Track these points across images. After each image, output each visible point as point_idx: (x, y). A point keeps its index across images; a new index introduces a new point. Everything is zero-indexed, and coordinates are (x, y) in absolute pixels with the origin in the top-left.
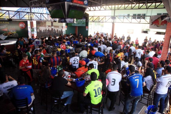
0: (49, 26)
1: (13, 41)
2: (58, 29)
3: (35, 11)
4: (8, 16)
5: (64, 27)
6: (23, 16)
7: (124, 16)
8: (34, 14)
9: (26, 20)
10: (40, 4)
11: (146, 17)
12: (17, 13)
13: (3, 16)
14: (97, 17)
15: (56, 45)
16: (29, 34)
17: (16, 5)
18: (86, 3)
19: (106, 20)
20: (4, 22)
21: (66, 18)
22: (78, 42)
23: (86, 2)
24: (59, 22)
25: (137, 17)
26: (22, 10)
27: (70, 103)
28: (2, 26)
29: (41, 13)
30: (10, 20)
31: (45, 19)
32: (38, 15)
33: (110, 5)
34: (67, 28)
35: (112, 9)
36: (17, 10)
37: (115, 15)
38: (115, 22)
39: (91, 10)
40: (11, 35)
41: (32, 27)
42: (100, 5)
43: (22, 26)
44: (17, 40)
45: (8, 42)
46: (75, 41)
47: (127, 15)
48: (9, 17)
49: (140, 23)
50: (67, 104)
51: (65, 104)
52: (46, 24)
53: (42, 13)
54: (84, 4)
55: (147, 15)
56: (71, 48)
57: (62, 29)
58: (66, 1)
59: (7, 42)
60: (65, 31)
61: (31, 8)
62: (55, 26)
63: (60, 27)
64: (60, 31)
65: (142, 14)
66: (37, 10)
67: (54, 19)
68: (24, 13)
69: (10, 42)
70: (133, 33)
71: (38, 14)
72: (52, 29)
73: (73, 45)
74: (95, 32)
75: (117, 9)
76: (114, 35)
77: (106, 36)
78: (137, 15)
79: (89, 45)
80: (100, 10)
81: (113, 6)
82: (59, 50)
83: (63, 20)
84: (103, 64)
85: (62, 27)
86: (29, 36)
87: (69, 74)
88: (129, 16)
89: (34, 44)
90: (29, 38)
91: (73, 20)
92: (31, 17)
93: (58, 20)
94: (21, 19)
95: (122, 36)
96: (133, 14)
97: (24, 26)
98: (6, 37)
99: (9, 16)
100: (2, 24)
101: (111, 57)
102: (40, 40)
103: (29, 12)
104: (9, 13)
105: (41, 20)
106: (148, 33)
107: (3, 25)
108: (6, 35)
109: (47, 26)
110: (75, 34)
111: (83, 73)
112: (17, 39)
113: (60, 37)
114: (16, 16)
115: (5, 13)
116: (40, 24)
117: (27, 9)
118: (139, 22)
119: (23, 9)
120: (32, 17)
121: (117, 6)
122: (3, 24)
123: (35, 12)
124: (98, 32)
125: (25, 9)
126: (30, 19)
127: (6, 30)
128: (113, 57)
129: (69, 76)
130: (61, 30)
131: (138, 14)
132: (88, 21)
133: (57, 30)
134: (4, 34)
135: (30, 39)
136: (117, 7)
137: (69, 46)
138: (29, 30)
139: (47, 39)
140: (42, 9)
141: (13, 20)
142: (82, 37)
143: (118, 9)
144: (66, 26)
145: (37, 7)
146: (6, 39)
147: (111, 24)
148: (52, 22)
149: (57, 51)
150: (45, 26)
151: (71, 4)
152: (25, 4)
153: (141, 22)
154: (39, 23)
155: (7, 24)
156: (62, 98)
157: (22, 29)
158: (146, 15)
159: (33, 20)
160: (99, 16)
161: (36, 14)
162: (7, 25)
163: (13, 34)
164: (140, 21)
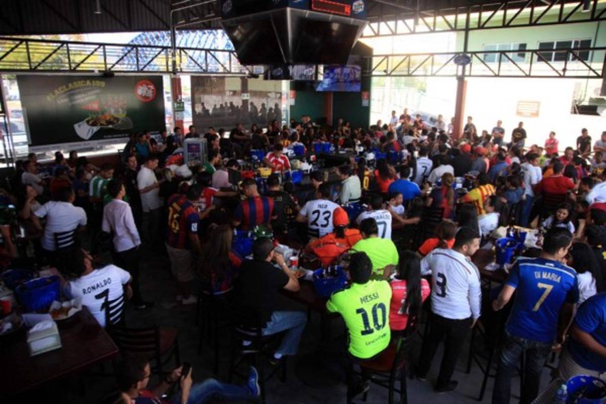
0: (235, 93)
1: (116, 143)
2: (264, 101)
3: (189, 42)
4: (103, 61)
5: (284, 97)
6: (149, 59)
7: (503, 53)
8: (183, 53)
9: (156, 72)
10: (202, 17)
11: (591, 52)
12: (129, 52)
13: (86, 62)
14: (403, 58)
15: (256, 157)
16: (167, 121)
17: (127, 24)
18: (361, 10)
19: (436, 68)
20: (88, 82)
21: (288, 64)
22: (332, 148)
23: (359, 6)
24: (266, 78)
25: (556, 54)
26: (147, 39)
27: (293, 354)
28: (83, 95)
29: (207, 47)
30: (107, 75)
31: (221, 70)
32: (200, 56)
33: (449, 13)
34: (297, 98)
35: (458, 27)
36: (132, 41)
37: (469, 50)
38: (467, 73)
39: (381, 33)
40: (109, 122)
41: (177, 98)
42: (414, 15)
43: (145, 92)
44: (128, 139)
45: (101, 149)
46: (321, 144)
47: (517, 48)
48: (105, 64)
49: (564, 77)
50: (284, 354)
51: (278, 356)
52: (223, 84)
53: (213, 48)
54: (353, 14)
55: (597, 46)
56: (306, 166)
57: (277, 101)
58: (288, 6)
59: (98, 147)
60: (289, 109)
61: (177, 32)
62: (255, 94)
63: (272, 95)
64: (271, 109)
65: (576, 43)
66: (197, 40)
67: (249, 67)
68: (154, 49)
69: (107, 146)
70: (536, 114)
71: (197, 52)
72: (245, 102)
73: (312, 157)
74: (394, 112)
75: (476, 26)
76: (464, 122)
77: (436, 125)
78: (555, 47)
79: (371, 156)
80: (413, 33)
81: (462, 17)
82: (266, 172)
83: (279, 71)
84: (413, 225)
85: (278, 95)
86: (167, 126)
87: (294, 254)
88: (522, 50)
89: (183, 153)
90: (168, 134)
91: (314, 71)
92: (174, 63)
93: (263, 71)
94: (142, 71)
95: (496, 125)
96: (542, 45)
97: (150, 94)
98: (95, 129)
99: (105, 60)
100: (82, 87)
101: (445, 200)
102: (202, 140)
103: (170, 45)
104: (105, 52)
105: (205, 71)
106: (597, 114)
107: (85, 92)
108: (94, 124)
109: (228, 93)
110: (322, 121)
111: (342, 250)
112: (130, 136)
113: (271, 128)
114: (126, 62)
115: (92, 54)
116: (203, 85)
117: (163, 37)
118: (562, 73)
119: (149, 37)
120: (178, 62)
121: (474, 16)
122: (85, 87)
123: (189, 46)
124: (405, 110)
125: (157, 37)
126: (170, 69)
127: (95, 106)
128: (452, 200)
129: (291, 261)
130: (276, 105)
131: (558, 44)
132: (370, 73)
133: (263, 105)
134: (88, 122)
135: (171, 137)
136: (477, 20)
137: (298, 161)
138: (168, 105)
139: (227, 135)
140: (212, 35)
141: (116, 74)
142: (347, 131)
143: (481, 26)
144: (292, 92)
145: (194, 29)
146: (96, 137)
147: (455, 82)
148: (242, 78)
149: (259, 175)
150: (222, 93)
151: (307, 13)
152: (157, 20)
153: (567, 74)
154: (201, 82)
155: (100, 87)
156: (266, 332)
157: (145, 103)
158: (592, 46)
159: (181, 72)
160: (408, 56)
161: (190, 53)
162: (98, 91)
163: (117, 119)
164: (564, 70)
